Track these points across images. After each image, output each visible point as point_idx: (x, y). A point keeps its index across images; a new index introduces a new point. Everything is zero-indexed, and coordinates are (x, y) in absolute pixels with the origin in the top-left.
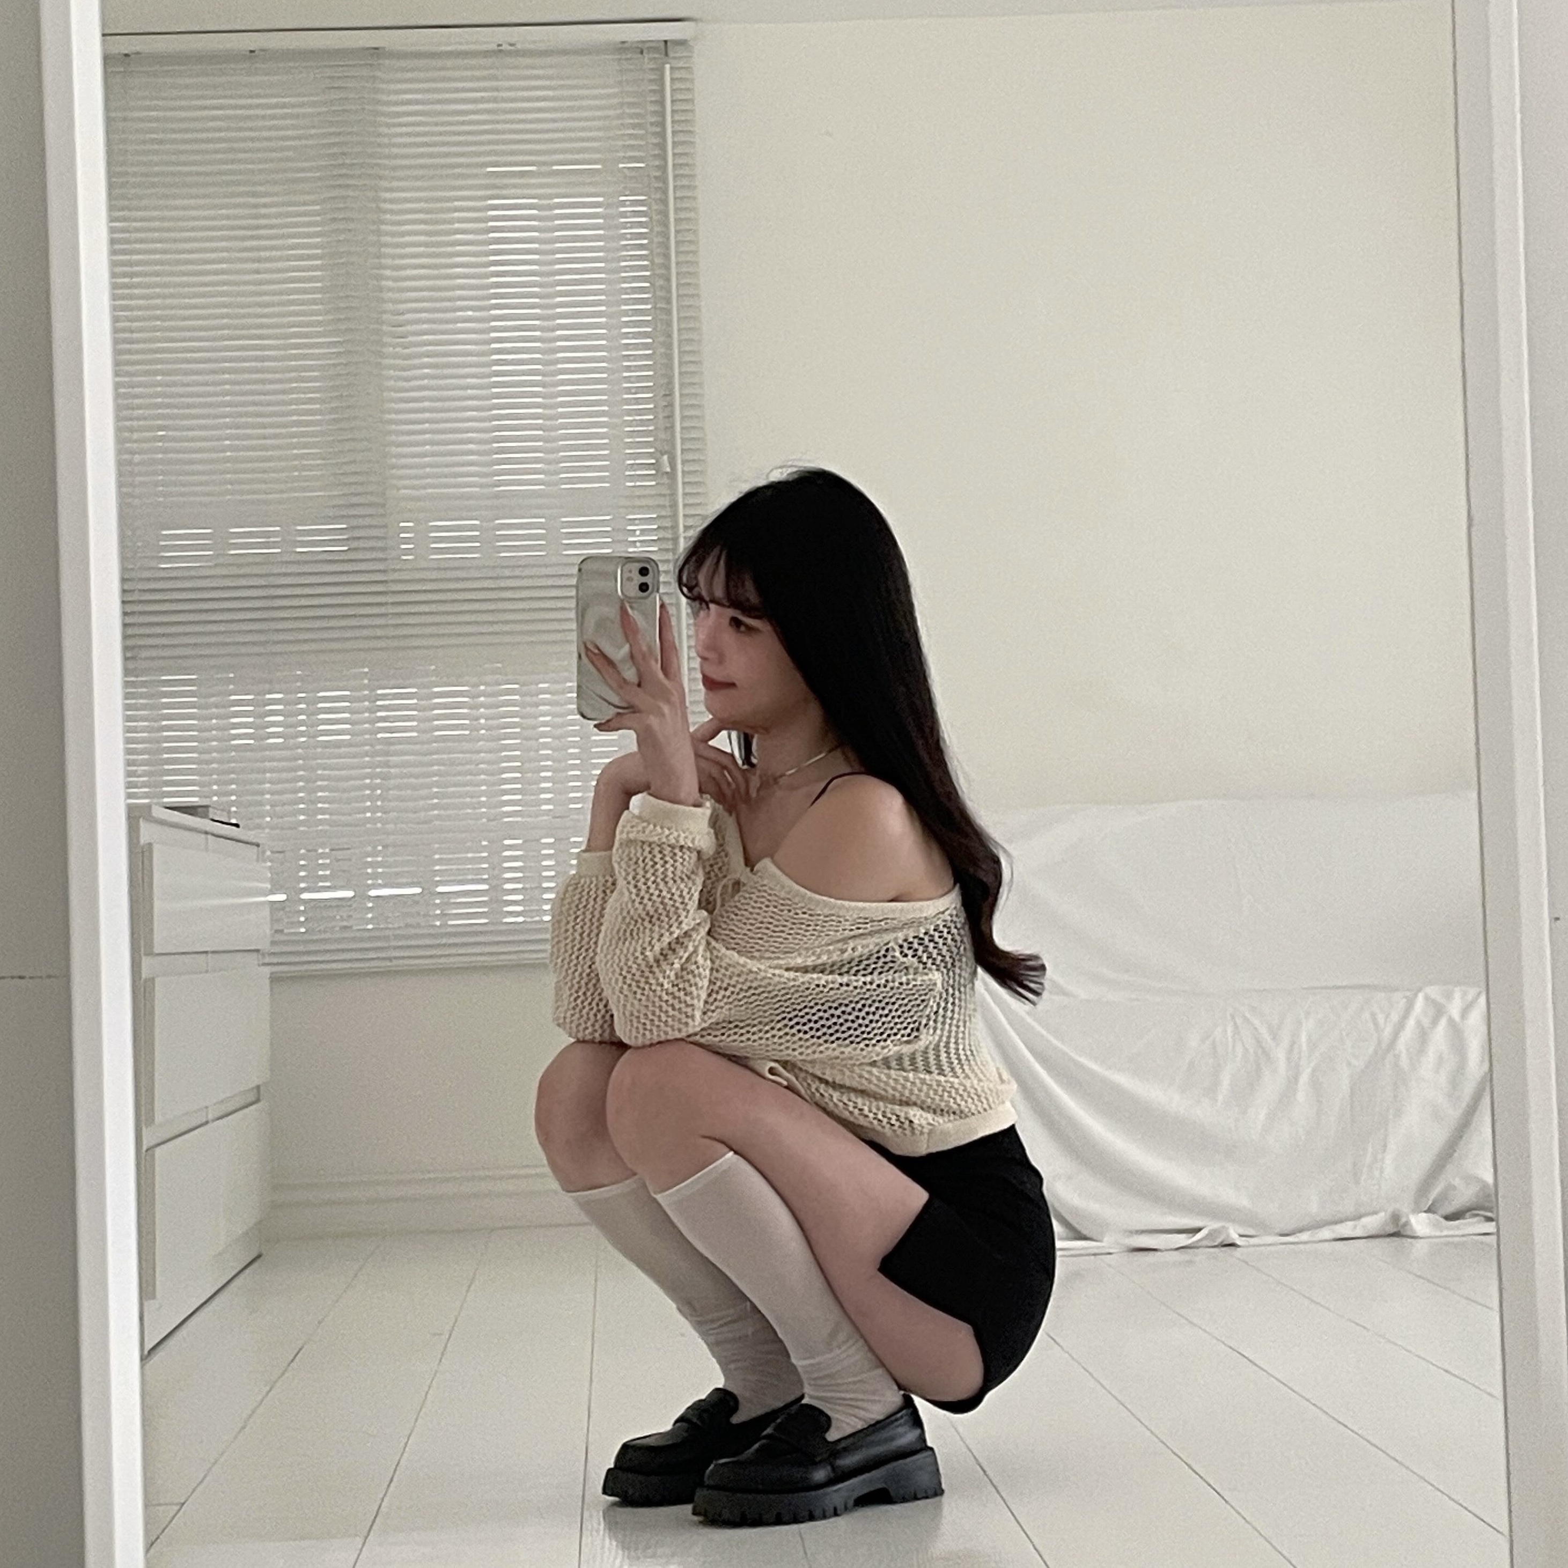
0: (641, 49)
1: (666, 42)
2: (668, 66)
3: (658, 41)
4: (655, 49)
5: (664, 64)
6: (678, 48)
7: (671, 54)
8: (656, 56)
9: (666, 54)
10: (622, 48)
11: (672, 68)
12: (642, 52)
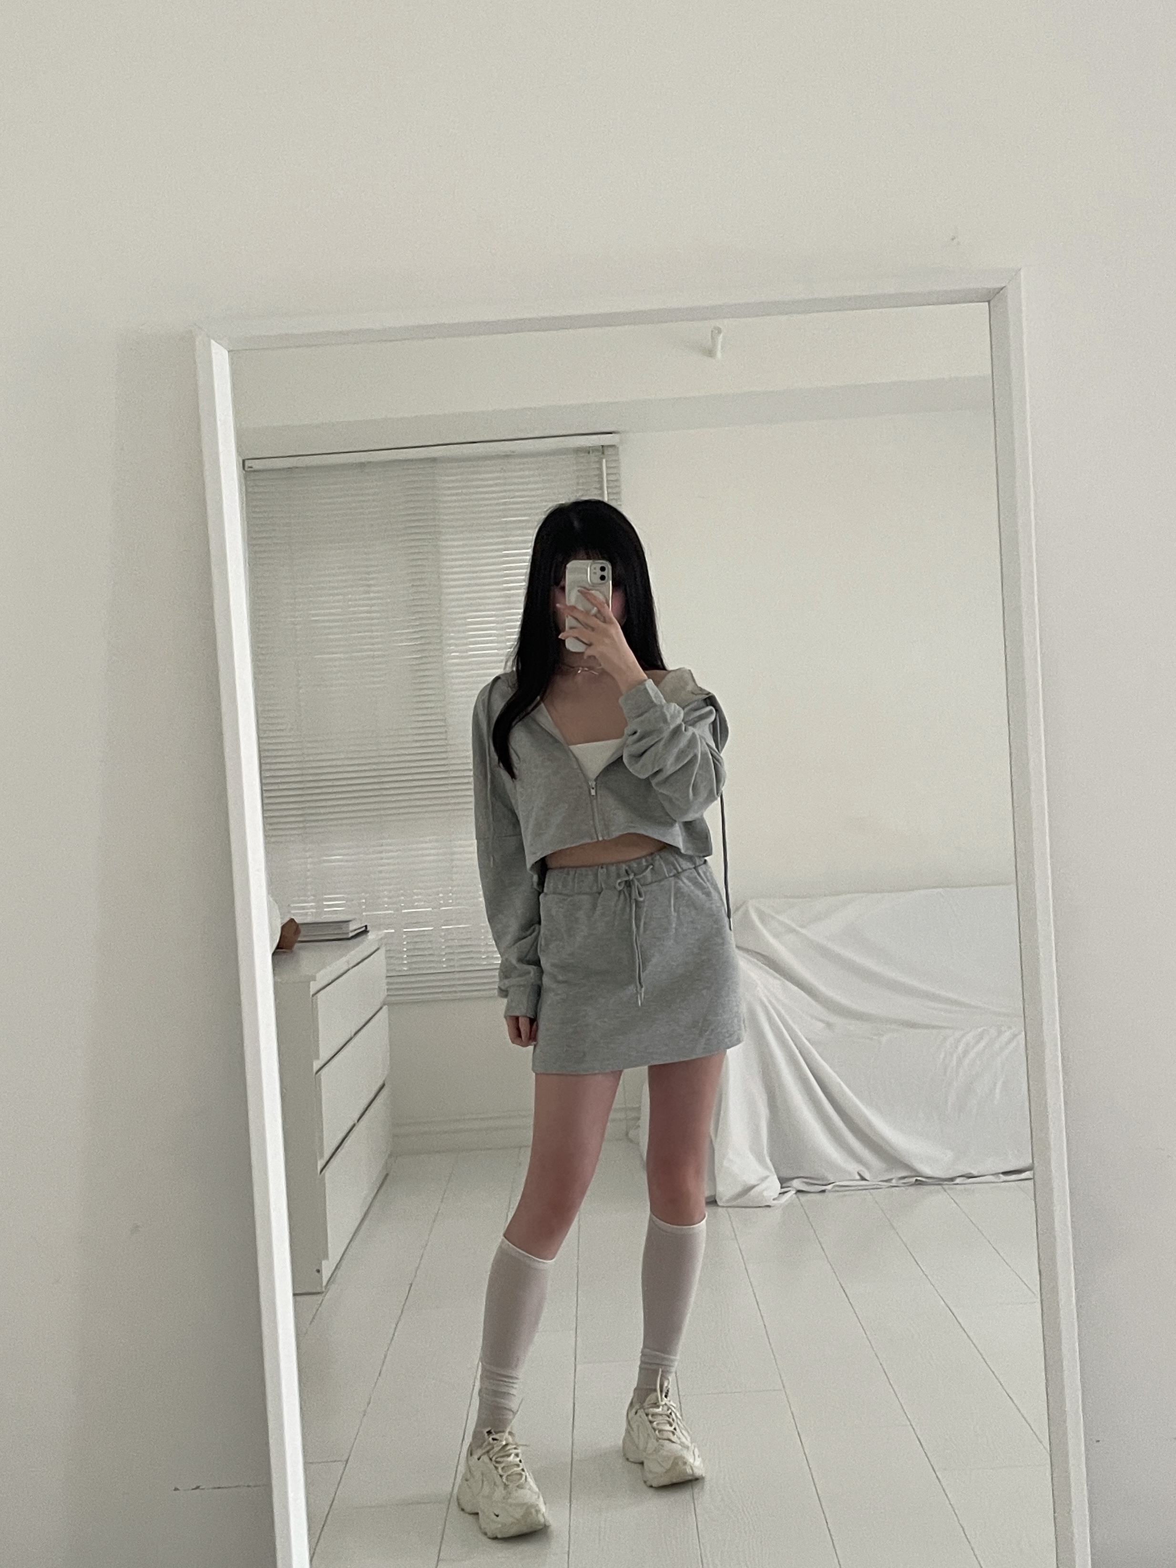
0: (588, 451)
1: (603, 446)
2: (604, 460)
3: (599, 446)
4: (598, 450)
5: (602, 458)
6: (610, 449)
7: (606, 453)
8: (597, 454)
9: (603, 453)
10: (578, 451)
11: (606, 461)
12: (589, 453)
